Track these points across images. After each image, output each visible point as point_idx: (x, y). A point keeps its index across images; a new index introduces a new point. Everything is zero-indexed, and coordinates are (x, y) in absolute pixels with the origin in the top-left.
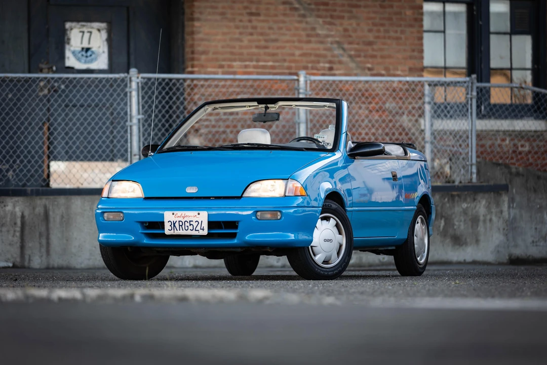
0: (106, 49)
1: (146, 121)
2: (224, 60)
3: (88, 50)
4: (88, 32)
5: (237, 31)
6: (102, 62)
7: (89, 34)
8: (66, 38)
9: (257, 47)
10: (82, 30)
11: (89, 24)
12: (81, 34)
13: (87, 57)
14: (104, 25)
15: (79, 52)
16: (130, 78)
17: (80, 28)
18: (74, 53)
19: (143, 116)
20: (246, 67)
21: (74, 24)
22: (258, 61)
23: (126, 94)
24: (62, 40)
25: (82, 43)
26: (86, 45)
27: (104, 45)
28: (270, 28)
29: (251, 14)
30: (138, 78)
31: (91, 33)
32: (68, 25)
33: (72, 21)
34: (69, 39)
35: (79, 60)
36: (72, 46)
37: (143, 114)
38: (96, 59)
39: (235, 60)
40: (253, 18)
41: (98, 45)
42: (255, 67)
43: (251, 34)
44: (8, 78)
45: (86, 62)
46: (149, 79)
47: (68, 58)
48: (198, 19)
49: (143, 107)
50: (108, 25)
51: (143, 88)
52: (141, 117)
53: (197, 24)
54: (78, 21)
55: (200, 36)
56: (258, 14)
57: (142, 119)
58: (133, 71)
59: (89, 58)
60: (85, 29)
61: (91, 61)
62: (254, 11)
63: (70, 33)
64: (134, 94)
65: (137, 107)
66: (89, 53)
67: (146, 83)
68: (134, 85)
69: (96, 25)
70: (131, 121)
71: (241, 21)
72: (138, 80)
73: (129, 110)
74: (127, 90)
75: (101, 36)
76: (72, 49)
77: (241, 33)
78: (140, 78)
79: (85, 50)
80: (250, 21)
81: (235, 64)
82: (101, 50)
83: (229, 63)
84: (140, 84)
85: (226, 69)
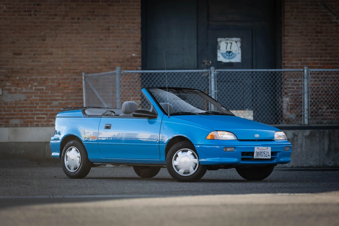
0: (240, 52)
1: (219, 93)
2: (302, 57)
3: (230, 52)
4: (230, 43)
5: (309, 42)
6: (237, 59)
7: (230, 44)
8: (218, 46)
9: (320, 50)
10: (226, 42)
11: (230, 39)
12: (226, 44)
13: (229, 56)
14: (239, 39)
15: (225, 54)
16: (211, 72)
17: (225, 41)
18: (222, 54)
19: (218, 91)
20: (314, 60)
21: (222, 39)
22: (321, 57)
23: (208, 80)
24: (215, 48)
25: (226, 49)
26: (229, 50)
27: (239, 50)
28: (328, 39)
29: (317, 32)
30: (215, 71)
31: (232, 43)
32: (219, 40)
33: (221, 37)
34: (219, 47)
35: (225, 57)
36: (221, 50)
37: (217, 90)
38: (234, 57)
39: (308, 57)
40: (319, 34)
41: (235, 50)
42: (319, 60)
43: (318, 43)
44: (145, 73)
45: (228, 59)
46: (221, 72)
47: (219, 57)
48: (287, 36)
49: (218, 86)
50: (241, 39)
51: (217, 77)
52: (216, 91)
53: (286, 38)
54: (224, 37)
55: (288, 44)
56: (322, 32)
57: (217, 92)
58: (212, 68)
59: (231, 57)
60: (228, 42)
61: (232, 58)
62: (319, 30)
63: (220, 43)
64: (213, 79)
65: (214, 86)
66: (231, 54)
67: (219, 74)
68: (213, 75)
69: (235, 39)
70: (211, 93)
71: (311, 36)
72: (215, 73)
73: (210, 88)
74: (209, 78)
75: (237, 45)
76: (221, 52)
77: (311, 43)
78: (216, 72)
79: (228, 52)
80: (317, 36)
81: (308, 59)
82: (237, 52)
83: (305, 58)
84: (216, 75)
85: (303, 62)
